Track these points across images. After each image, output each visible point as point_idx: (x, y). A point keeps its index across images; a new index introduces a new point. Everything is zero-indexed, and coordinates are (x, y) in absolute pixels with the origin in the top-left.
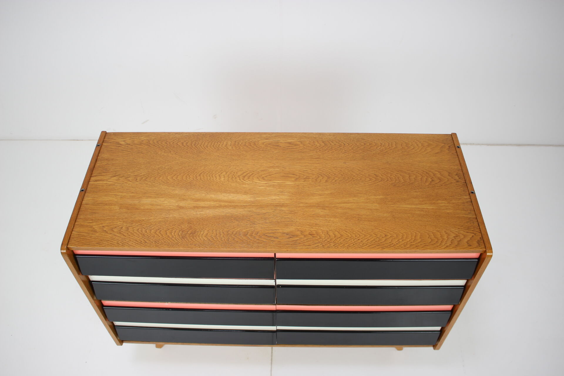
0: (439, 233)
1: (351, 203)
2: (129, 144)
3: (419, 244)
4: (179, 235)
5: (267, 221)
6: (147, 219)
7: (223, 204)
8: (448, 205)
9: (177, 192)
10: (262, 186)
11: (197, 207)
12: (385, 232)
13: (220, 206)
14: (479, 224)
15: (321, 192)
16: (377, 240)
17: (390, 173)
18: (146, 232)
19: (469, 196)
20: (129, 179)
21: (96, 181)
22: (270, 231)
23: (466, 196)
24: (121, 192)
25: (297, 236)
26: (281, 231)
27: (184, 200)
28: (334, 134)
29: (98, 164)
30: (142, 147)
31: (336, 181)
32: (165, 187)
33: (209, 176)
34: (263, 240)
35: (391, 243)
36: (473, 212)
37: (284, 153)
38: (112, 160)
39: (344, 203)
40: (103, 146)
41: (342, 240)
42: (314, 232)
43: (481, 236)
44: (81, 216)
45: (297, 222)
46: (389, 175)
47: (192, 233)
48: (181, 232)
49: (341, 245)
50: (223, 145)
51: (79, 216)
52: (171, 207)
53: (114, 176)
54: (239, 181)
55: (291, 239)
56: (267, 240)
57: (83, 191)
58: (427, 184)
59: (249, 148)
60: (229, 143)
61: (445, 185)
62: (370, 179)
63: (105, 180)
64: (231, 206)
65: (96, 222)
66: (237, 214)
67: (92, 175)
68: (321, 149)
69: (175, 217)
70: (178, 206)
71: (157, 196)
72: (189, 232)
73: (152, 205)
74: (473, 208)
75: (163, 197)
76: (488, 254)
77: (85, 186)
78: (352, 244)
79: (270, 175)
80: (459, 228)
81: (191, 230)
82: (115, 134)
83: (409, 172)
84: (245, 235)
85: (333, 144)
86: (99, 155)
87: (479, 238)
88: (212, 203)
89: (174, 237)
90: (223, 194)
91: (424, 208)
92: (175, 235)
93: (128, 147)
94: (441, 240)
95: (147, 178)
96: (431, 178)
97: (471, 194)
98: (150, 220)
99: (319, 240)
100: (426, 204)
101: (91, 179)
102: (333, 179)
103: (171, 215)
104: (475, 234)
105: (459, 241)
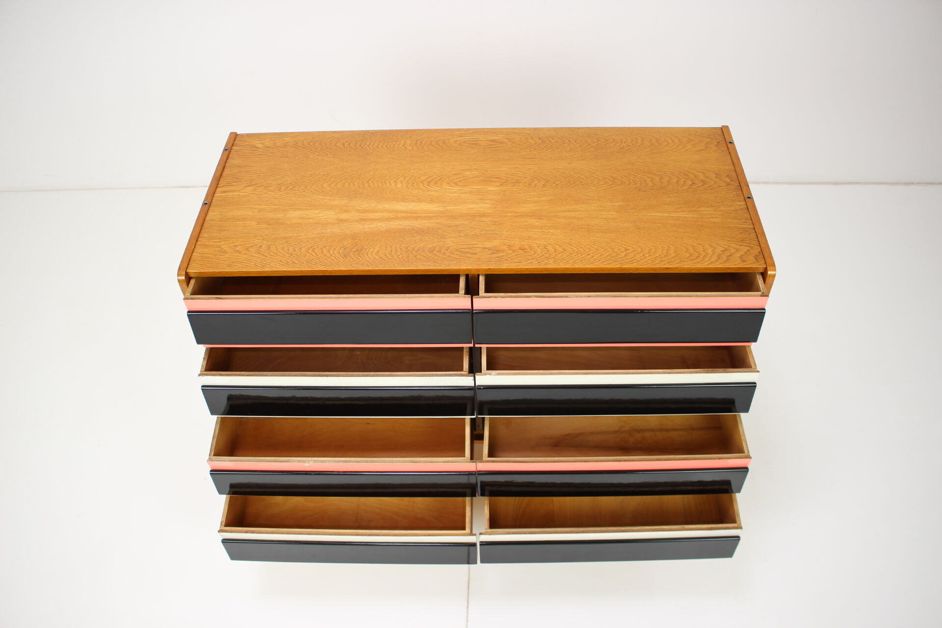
0: (701, 247)
1: (578, 211)
2: (269, 147)
3: (673, 260)
4: (339, 253)
5: (462, 235)
6: (295, 235)
7: (400, 215)
8: (714, 213)
9: (336, 202)
10: (455, 193)
11: (365, 220)
12: (625, 245)
13: (397, 218)
14: (757, 236)
15: (536, 199)
16: (614, 254)
17: (634, 175)
18: (295, 250)
19: (744, 202)
20: (270, 188)
21: (224, 192)
22: (466, 247)
23: (740, 201)
24: (260, 205)
25: (503, 251)
26: (480, 246)
27: (346, 211)
28: (555, 129)
29: (226, 172)
30: (287, 149)
31: (557, 185)
32: (320, 197)
33: (381, 182)
34: (456, 257)
35: (634, 259)
36: (750, 221)
37: (485, 152)
38: (246, 166)
39: (569, 211)
40: (232, 150)
41: (564, 256)
42: (527, 247)
43: (760, 250)
44: (204, 235)
45: (502, 234)
46: (632, 178)
47: (358, 250)
48: (342, 249)
49: (564, 261)
50: (399, 144)
51: (201, 234)
52: (328, 220)
53: (249, 186)
54: (422, 187)
55: (494, 255)
56: (461, 256)
57: (207, 205)
58: (685, 188)
59: (437, 148)
60: (408, 142)
61: (710, 189)
62: (606, 183)
63: (236, 191)
64: (411, 217)
65: (225, 241)
66: (419, 226)
67: (219, 185)
68: (536, 147)
69: (334, 232)
70: (338, 219)
71: (310, 208)
72: (353, 250)
73: (303, 218)
74: (749, 216)
75: (317, 209)
76: (769, 273)
77: (210, 198)
78: (579, 261)
79: (465, 180)
80: (729, 241)
81: (356, 247)
82: (250, 136)
83: (660, 173)
84: (431, 251)
85: (553, 141)
86: (228, 161)
87: (757, 253)
88: (386, 215)
89: (333, 255)
90: (400, 203)
91: (680, 217)
92: (334, 254)
93: (267, 150)
94: (703, 255)
95: (294, 187)
96: (691, 181)
97: (748, 200)
98: (300, 236)
99: (534, 256)
100: (683, 211)
101: (217, 190)
102: (554, 183)
103: (328, 230)
104: (752, 248)
105: (729, 256)
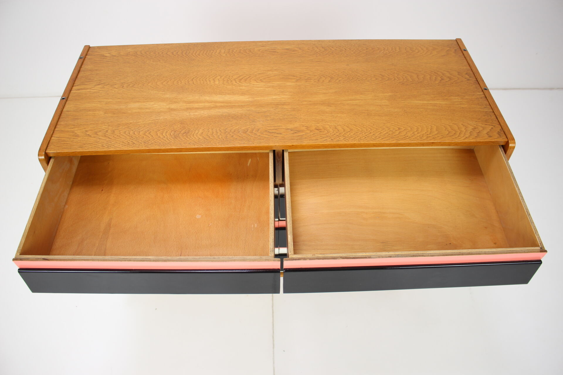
0: (456, 126)
1: (358, 100)
2: (115, 56)
3: (436, 136)
4: (171, 135)
5: (269, 119)
6: (135, 121)
7: (218, 104)
8: (461, 100)
9: (168, 96)
10: (261, 87)
11: (191, 109)
12: (398, 125)
13: (216, 107)
14: (497, 117)
15: (325, 91)
16: (391, 133)
17: (397, 73)
18: (134, 134)
19: (482, 92)
20: (115, 86)
21: (79, 90)
22: (273, 128)
23: (479, 92)
24: (106, 99)
25: (302, 131)
26: (284, 127)
27: (175, 102)
28: (334, 41)
29: (81, 74)
30: (128, 57)
31: (340, 81)
32: (155, 92)
33: (203, 80)
34: (265, 136)
35: (406, 136)
36: (489, 107)
37: (282, 57)
38: (96, 70)
39: (351, 100)
40: (86, 59)
41: (352, 134)
42: (321, 127)
43: (501, 128)
44: (62, 123)
45: (301, 118)
46: (396, 75)
47: (185, 132)
48: (173, 132)
49: (352, 139)
50: (216, 53)
51: (59, 122)
52: (161, 109)
53: (99, 85)
54: (235, 83)
55: (296, 134)
56: (269, 136)
57: (65, 99)
58: (437, 82)
59: (245, 55)
60: (223, 51)
61: (456, 83)
62: (376, 79)
63: (88, 88)
64: (227, 106)
65: (79, 127)
66: (234, 113)
67: (75, 85)
68: (321, 54)
69: (166, 118)
70: (169, 108)
71: (146, 101)
72: (182, 132)
73: (141, 109)
74: (488, 103)
75: (152, 101)
76: (510, 145)
77: (67, 95)
78: (364, 138)
79: (268, 78)
80: (476, 121)
81: (184, 130)
82: (99, 48)
83: (416, 72)
84: (245, 132)
85: (333, 49)
86: (82, 66)
87: (499, 130)
88: (207, 104)
89: (166, 137)
90: (218, 96)
91: (437, 104)
92: (167, 136)
93: (113, 58)
94: (459, 132)
95: (134, 85)
96: (440, 77)
97: (485, 91)
98: (138, 122)
99: (327, 135)
100: (438, 100)
101: (73, 89)
102: (337, 80)
103: (162, 117)
104: (494, 126)
105: (479, 133)
